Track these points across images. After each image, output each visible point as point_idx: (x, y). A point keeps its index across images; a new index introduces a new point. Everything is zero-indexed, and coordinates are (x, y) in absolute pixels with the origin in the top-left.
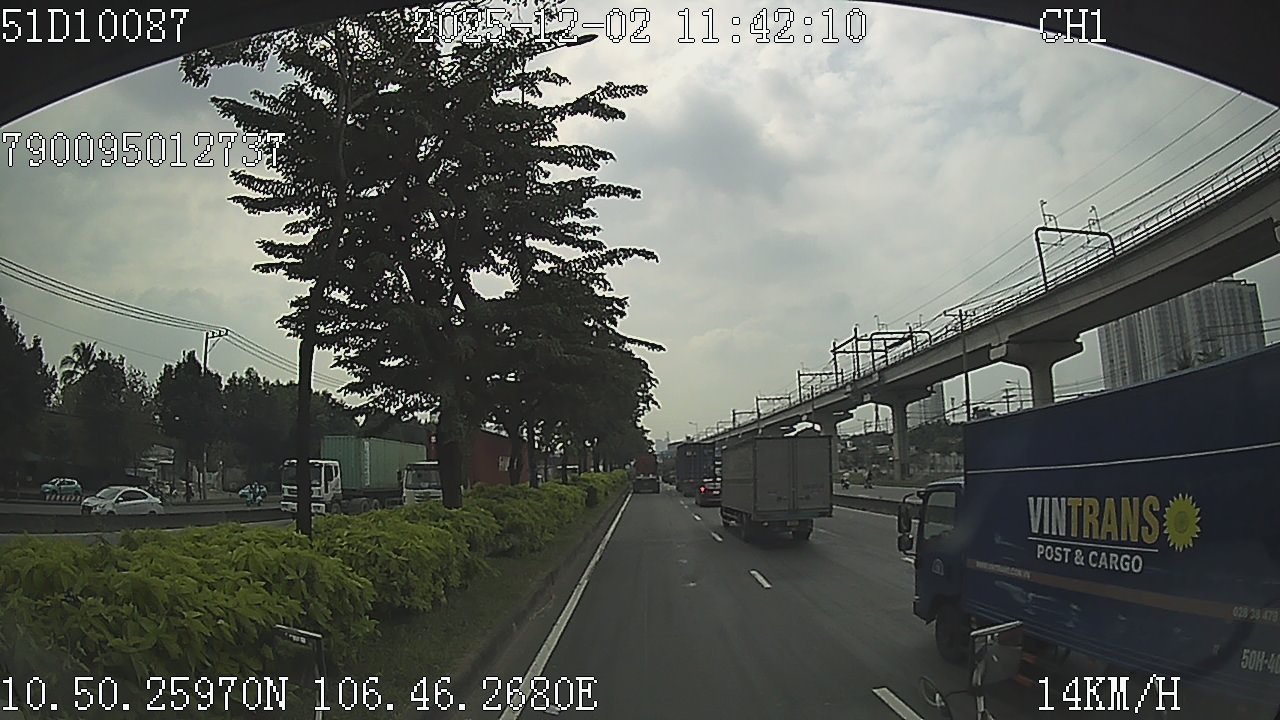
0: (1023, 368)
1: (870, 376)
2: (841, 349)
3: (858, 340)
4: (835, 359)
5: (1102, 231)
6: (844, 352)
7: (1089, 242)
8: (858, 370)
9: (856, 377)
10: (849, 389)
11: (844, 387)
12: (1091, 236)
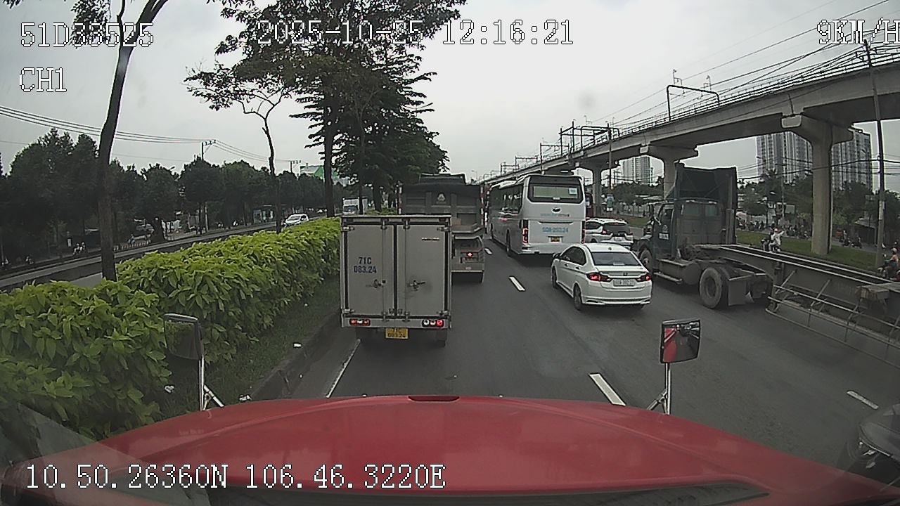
0: (661, 161)
1: (579, 152)
2: (566, 133)
3: (574, 129)
4: (561, 138)
5: (712, 91)
6: (568, 135)
7: (702, 96)
8: (573, 147)
9: (572, 152)
10: (567, 158)
11: (565, 156)
12: (704, 93)
